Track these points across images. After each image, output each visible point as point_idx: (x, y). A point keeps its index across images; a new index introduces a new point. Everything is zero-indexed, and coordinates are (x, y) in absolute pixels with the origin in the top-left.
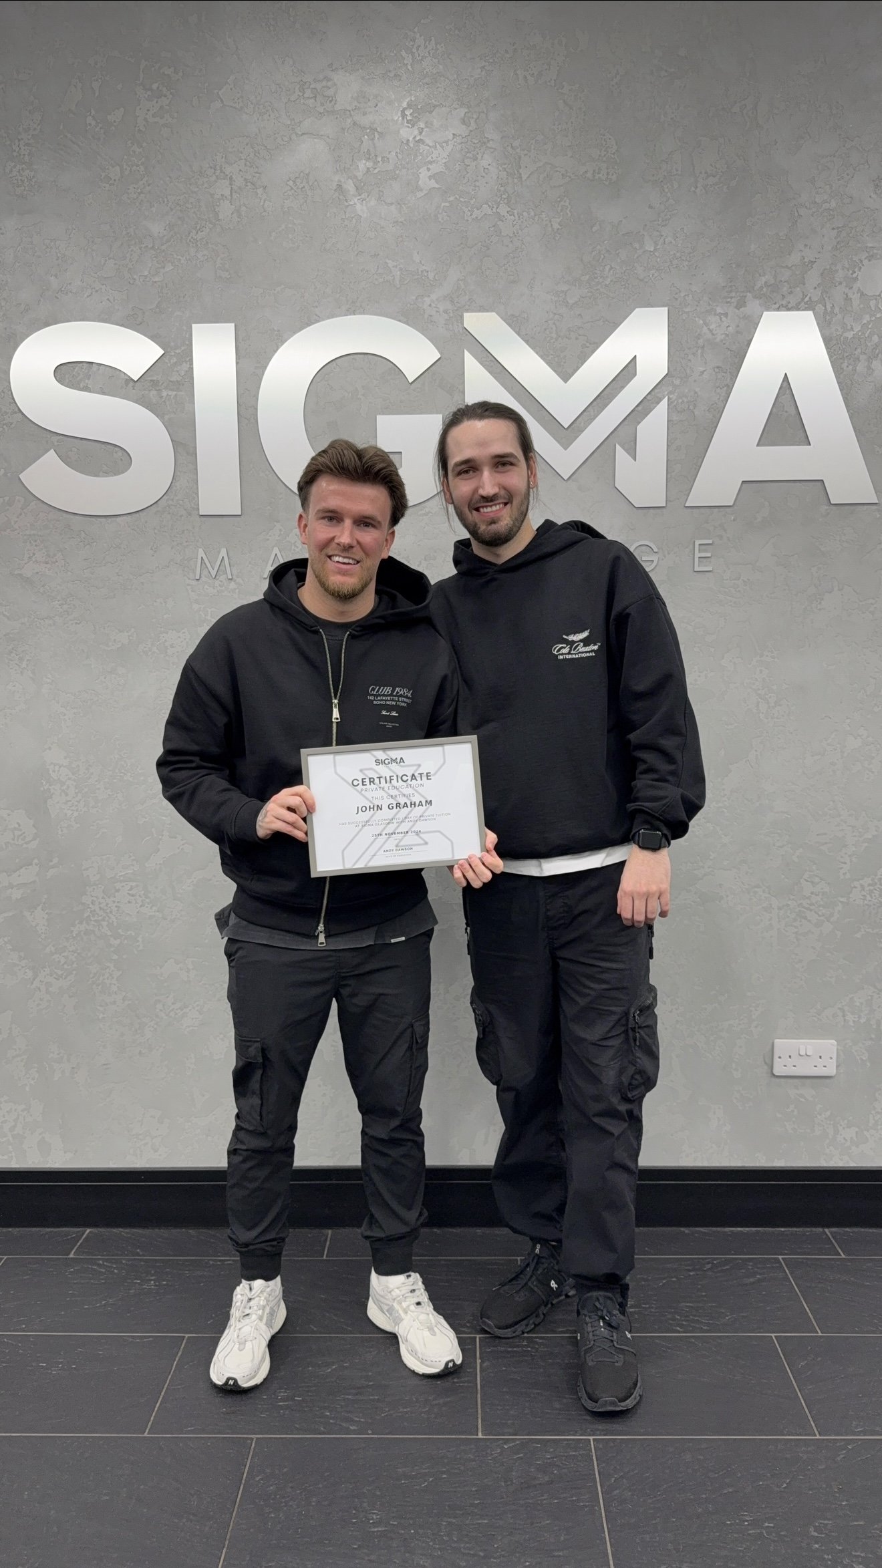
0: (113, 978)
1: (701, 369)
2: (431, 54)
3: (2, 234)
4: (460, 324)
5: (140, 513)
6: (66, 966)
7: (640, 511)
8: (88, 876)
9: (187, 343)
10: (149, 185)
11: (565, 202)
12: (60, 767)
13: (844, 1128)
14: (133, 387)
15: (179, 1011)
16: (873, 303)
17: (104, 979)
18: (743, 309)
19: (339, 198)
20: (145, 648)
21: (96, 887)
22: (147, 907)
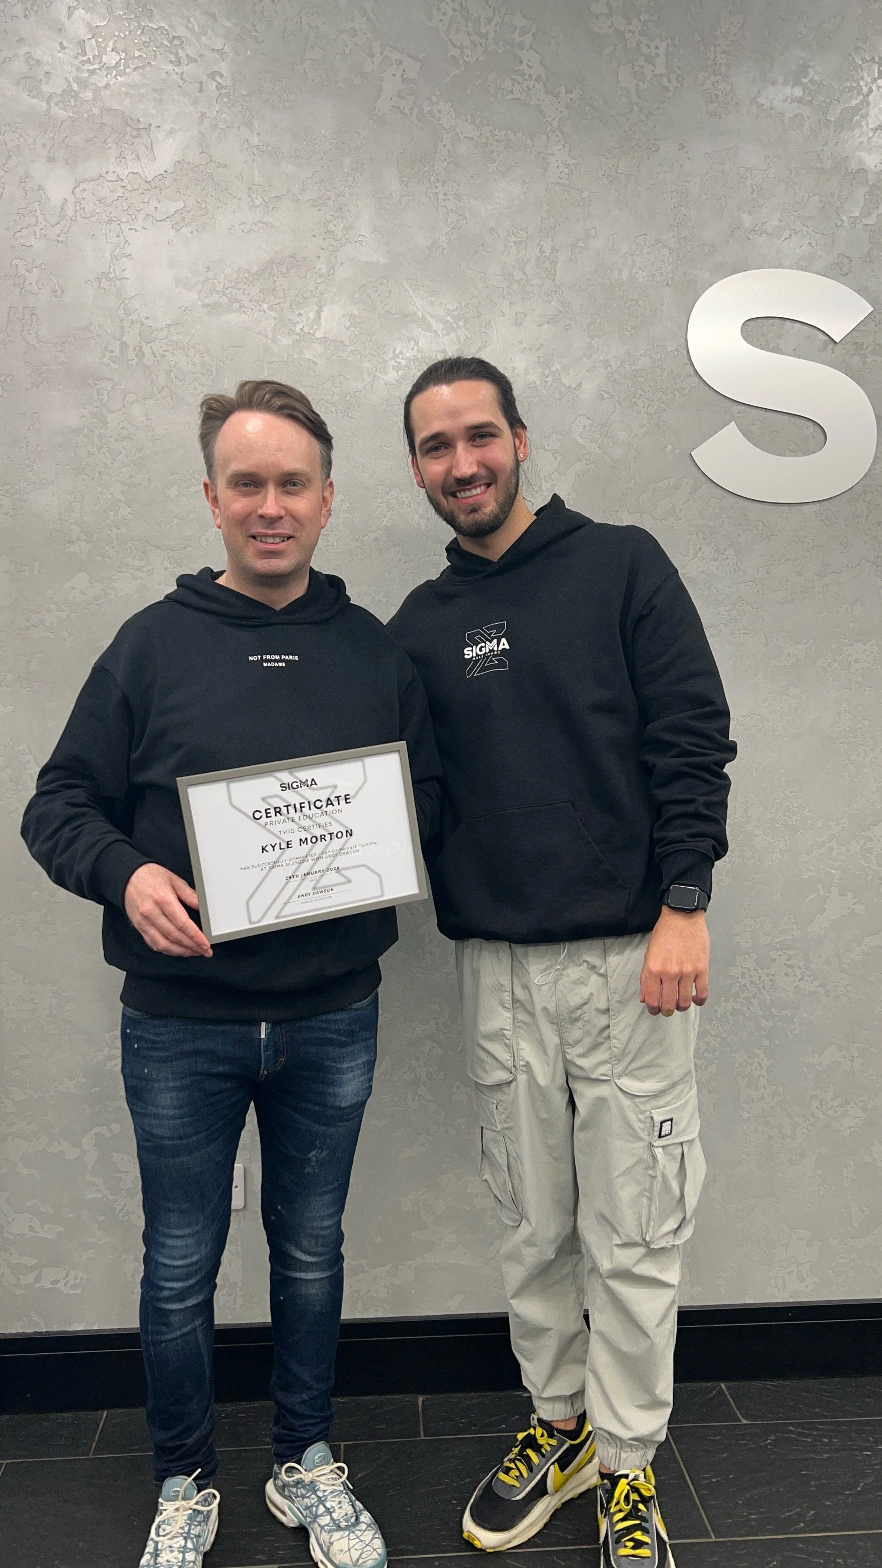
0: (762, 1068)
3: (689, 158)
5: (831, 501)
8: (739, 942)
14: (833, 350)
17: (751, 1070)
20: (824, 663)
21: (747, 956)
22: (807, 981)
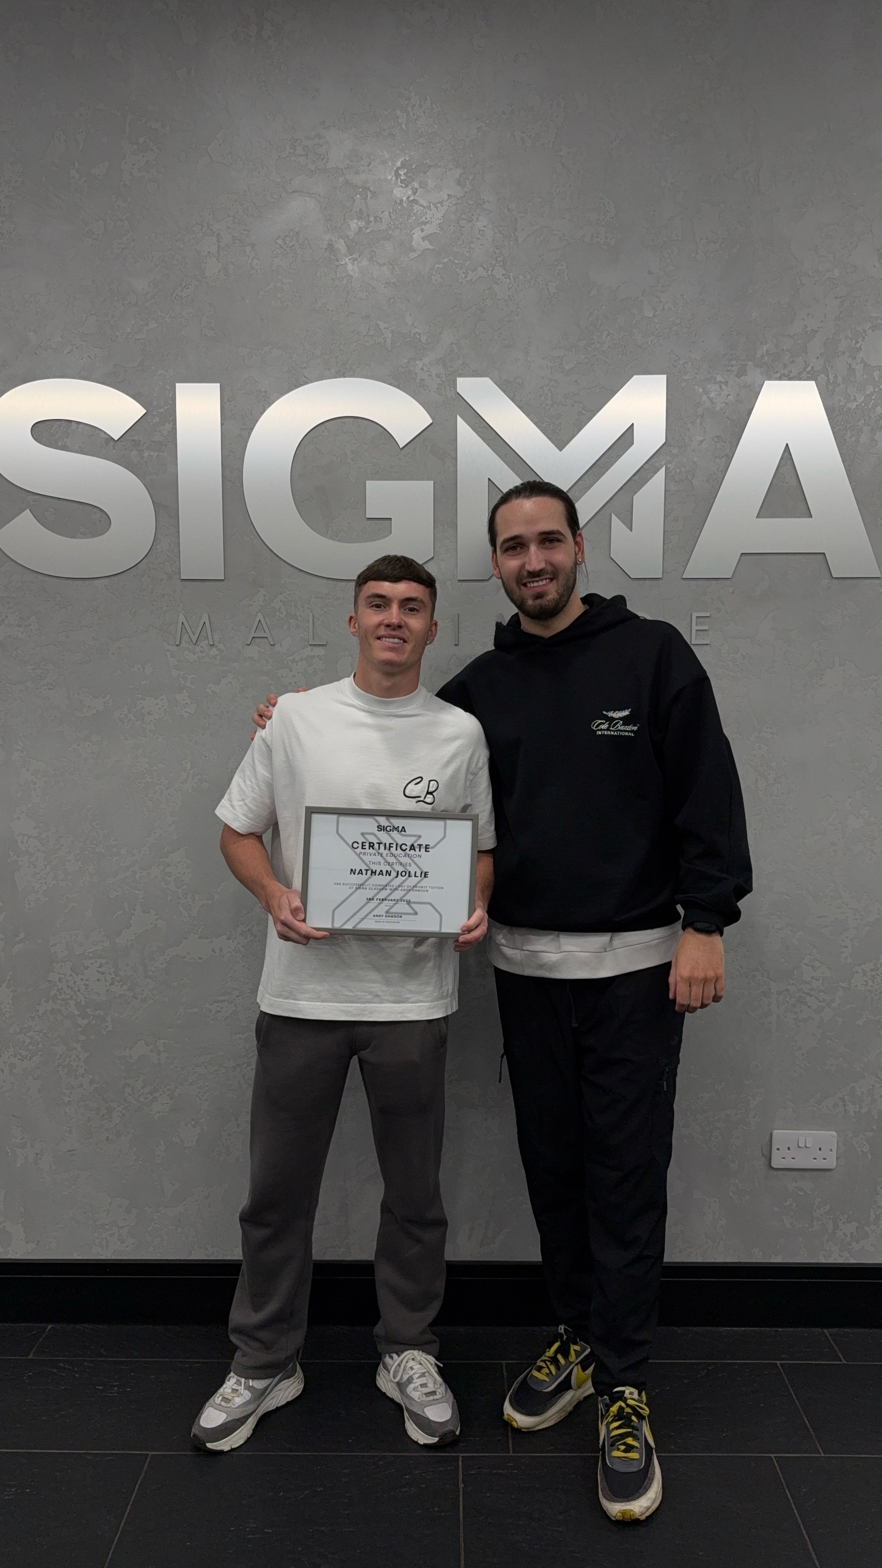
1: (700, 438)
2: (427, 113)
4: (452, 389)
5: (119, 576)
6: (30, 1047)
7: (635, 582)
8: (55, 952)
9: (171, 402)
10: (133, 241)
11: (562, 265)
12: (29, 838)
13: (844, 1223)
14: (114, 446)
15: (149, 1095)
16: (876, 374)
17: (71, 1061)
18: (743, 377)
19: (330, 257)
20: (121, 714)
21: (63, 964)
22: (117, 986)
